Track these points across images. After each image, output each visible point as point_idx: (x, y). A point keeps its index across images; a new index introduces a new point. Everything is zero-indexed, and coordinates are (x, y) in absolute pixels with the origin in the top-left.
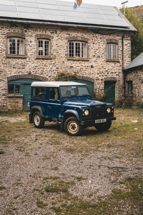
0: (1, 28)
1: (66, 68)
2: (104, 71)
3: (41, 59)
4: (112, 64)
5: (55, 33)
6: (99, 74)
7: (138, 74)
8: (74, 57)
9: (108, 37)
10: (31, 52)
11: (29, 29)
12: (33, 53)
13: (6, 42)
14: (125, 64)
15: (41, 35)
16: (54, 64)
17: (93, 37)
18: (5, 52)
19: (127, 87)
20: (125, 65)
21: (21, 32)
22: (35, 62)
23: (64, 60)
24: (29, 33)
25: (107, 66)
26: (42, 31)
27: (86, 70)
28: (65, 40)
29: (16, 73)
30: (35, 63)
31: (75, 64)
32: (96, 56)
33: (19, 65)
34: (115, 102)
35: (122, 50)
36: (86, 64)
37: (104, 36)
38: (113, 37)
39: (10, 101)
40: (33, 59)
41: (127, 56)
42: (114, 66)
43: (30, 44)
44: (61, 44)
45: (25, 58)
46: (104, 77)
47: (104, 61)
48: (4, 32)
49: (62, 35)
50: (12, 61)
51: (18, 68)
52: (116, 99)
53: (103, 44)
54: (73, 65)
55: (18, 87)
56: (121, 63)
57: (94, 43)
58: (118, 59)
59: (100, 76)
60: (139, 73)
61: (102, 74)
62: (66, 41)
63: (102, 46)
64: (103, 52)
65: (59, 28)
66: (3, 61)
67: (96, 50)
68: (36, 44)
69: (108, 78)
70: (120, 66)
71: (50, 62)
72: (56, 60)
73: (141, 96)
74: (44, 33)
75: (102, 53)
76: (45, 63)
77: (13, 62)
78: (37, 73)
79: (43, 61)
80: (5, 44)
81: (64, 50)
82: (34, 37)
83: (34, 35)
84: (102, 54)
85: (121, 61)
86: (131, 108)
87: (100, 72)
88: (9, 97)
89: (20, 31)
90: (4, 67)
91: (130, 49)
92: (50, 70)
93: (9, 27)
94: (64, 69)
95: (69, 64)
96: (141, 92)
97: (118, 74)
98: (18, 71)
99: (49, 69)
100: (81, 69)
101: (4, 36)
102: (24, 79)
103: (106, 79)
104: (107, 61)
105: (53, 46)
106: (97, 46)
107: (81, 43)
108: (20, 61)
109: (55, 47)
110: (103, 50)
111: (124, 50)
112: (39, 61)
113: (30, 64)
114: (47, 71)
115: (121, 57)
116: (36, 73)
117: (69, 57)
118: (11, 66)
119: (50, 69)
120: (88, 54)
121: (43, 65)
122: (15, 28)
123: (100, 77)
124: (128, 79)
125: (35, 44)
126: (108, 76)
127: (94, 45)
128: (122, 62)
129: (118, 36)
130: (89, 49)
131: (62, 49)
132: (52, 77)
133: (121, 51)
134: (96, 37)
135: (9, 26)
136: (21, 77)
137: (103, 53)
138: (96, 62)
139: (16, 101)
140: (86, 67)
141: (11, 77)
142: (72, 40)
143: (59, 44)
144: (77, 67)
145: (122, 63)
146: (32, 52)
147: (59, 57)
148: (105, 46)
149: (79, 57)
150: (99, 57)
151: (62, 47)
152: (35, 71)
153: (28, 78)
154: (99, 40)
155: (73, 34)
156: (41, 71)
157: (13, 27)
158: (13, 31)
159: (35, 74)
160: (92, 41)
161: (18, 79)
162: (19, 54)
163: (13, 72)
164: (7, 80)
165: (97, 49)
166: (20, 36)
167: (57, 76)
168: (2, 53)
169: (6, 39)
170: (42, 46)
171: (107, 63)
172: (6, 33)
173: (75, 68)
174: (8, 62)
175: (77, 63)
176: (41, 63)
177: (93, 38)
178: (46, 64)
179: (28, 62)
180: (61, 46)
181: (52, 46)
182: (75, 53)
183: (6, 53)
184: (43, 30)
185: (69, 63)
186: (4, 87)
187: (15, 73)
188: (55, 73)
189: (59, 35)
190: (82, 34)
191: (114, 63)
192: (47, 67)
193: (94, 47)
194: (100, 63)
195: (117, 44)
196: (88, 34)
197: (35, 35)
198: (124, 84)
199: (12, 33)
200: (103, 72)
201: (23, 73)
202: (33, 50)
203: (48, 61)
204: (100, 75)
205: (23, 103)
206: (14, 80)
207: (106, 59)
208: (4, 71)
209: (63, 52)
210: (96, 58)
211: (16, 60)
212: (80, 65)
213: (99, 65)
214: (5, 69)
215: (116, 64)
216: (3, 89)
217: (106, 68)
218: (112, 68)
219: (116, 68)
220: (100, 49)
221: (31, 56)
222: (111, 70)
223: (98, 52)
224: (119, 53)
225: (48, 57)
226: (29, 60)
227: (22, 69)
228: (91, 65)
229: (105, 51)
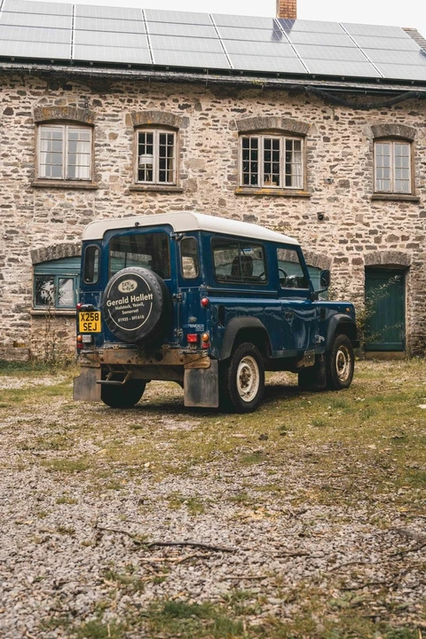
0: (17, 95)
2: (363, 233)
3: (147, 191)
4: (394, 209)
5: (193, 107)
6: (345, 242)
8: (259, 185)
9: (378, 117)
10: (115, 168)
11: (107, 95)
12: (119, 174)
13: (30, 138)
15: (146, 114)
16: (188, 208)
17: (325, 118)
18: (28, 169)
21: (80, 105)
22: (124, 202)
23: (222, 196)
24: (107, 109)
25: (375, 217)
26: (149, 101)
27: (299, 229)
28: (228, 130)
29: (62, 238)
30: (127, 205)
31: (261, 207)
32: (336, 181)
33: (73, 213)
34: (404, 341)
36: (302, 208)
37: (364, 114)
38: (394, 119)
39: (41, 330)
40: (120, 194)
42: (399, 214)
43: (109, 145)
44: (214, 143)
45: (94, 190)
46: (366, 252)
47: (364, 198)
48: (26, 108)
49: (219, 115)
50: (51, 200)
51: (69, 222)
52: (407, 328)
53: (361, 140)
54: (256, 212)
56: (425, 205)
57: (326, 139)
58: (414, 193)
59: (352, 248)
61: (357, 242)
62: (233, 133)
63: (356, 147)
64: (361, 168)
65: (207, 90)
66: (21, 197)
67: (336, 163)
68: (131, 142)
69: (378, 255)
70: (423, 214)
71: (177, 200)
72: (197, 196)
74: (159, 108)
75: (357, 171)
76: (158, 205)
77: (53, 201)
79: (151, 198)
80: (28, 144)
81: (225, 163)
82: (124, 121)
83: (123, 115)
84: (357, 174)
85: (423, 197)
87: (349, 235)
88: (36, 317)
89: (77, 101)
90: (24, 218)
93: (42, 91)
97: (416, 242)
98: (70, 231)
100: (280, 225)
101: (27, 118)
103: (373, 260)
104: (373, 200)
105: (189, 149)
106: (338, 150)
107: (283, 140)
108: (75, 199)
109: (192, 154)
110: (361, 162)
112: (138, 197)
113: (108, 209)
117: (241, 185)
118: (46, 216)
120: (307, 174)
121: (154, 211)
122: (62, 94)
123: (351, 252)
125: (126, 142)
126: (379, 250)
127: (329, 146)
129: (412, 114)
130: (312, 157)
131: (219, 160)
133: (424, 166)
134: (336, 118)
135: (43, 88)
136: (79, 250)
137: (361, 171)
138: (336, 203)
139: (61, 329)
140: (302, 220)
141: (46, 249)
142: (253, 128)
143: (208, 144)
144: (269, 220)
146: (117, 171)
147: (207, 186)
148: (366, 149)
149: (278, 184)
150: (345, 184)
151: (218, 152)
154: (344, 127)
155: (257, 110)
157: (57, 90)
158: (56, 102)
160: (323, 131)
161: (67, 258)
163: (51, 235)
164: (31, 260)
165: (340, 157)
166: (77, 118)
168: (18, 172)
169: (33, 128)
170: (150, 151)
171: (376, 205)
172: (31, 111)
173: (261, 221)
174: (35, 202)
175: (268, 206)
176: (147, 204)
177: (325, 121)
178: (162, 207)
179: (104, 202)
180: (213, 150)
181: (185, 150)
182: (263, 174)
183: (32, 174)
184: (153, 98)
185: (242, 206)
186: (22, 285)
187: (57, 238)
189: (207, 115)
190: (288, 111)
191: (399, 204)
193: (328, 152)
194: (351, 206)
195: (410, 141)
196: (307, 109)
197: (127, 115)
199: (51, 108)
200: (359, 236)
202: (121, 164)
203: (168, 197)
204: (349, 244)
206: (54, 261)
207: (370, 193)
208: (23, 232)
209: (221, 169)
210: (336, 187)
211: (63, 197)
212: (279, 210)
213: (346, 211)
214: (27, 226)
215: (408, 207)
216: (17, 289)
217: (370, 221)
218: (393, 224)
219: (406, 221)
220: (349, 157)
221: (112, 183)
222: (388, 228)
223: (341, 170)
224: (417, 172)
225: (170, 187)
226: (106, 196)
227: (81, 223)
228: (318, 213)
229: (366, 165)
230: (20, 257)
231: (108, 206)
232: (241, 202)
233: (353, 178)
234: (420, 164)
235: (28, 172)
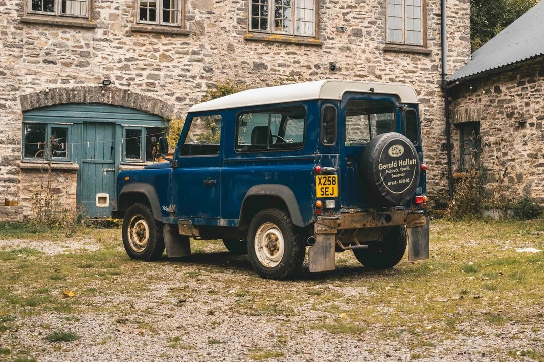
1: (240, 71)
3: (150, 32)
4: (405, 62)
7: (503, 97)
8: (269, 30)
10: (115, 5)
12: (120, 12)
14: (451, 63)
16: (194, 53)
18: (17, 1)
19: (456, 144)
20: (452, 68)
22: (125, 44)
23: (231, 41)
25: (387, 69)
29: (55, 82)
30: (127, 47)
31: (271, 55)
32: (349, 29)
33: (68, 54)
35: (439, 12)
36: (313, 57)
39: (31, 186)
40: (120, 34)
41: (458, 35)
42: (410, 67)
45: (91, 28)
47: (377, 48)
50: (43, 38)
51: (63, 64)
54: (266, 59)
55: (61, 133)
56: (437, 58)
58: (425, 46)
60: (507, 91)
64: (374, 16)
66: (9, 34)
67: (349, 10)
70: (434, 68)
71: (183, 44)
72: (204, 39)
73: (513, 175)
75: (369, 20)
76: (162, 48)
77: (46, 39)
78: (132, 83)
79: (155, 40)
81: (234, 5)
84: (369, 23)
85: (435, 50)
86: (478, 219)
88: (26, 171)
90: (12, 59)
91: (469, 11)
92: (180, 76)
94: (232, 73)
95: (251, 54)
96: (513, 160)
97: (427, 97)
98: (64, 75)
99: (177, 72)
100: (292, 74)
102: (84, 103)
104: (386, 51)
108: (71, 38)
110: (374, 10)
111: (447, 12)
112: (141, 39)
113: (108, 50)
114: (170, 77)
115: (438, 37)
116: (129, 85)
117: (250, 29)
118: (38, 56)
119: (183, 70)
120: (319, 20)
121: (157, 55)
124: (464, 116)
128: (440, 56)
130: (325, 2)
132: (187, 101)
133: (436, 17)
136: (74, 96)
137: (374, 20)
138: (348, 53)
139: (54, 185)
140: (314, 70)
141: (38, 94)
144: (281, 69)
145: (442, 60)
146: (117, 8)
147: (215, 29)
150: (357, 33)
152: (127, 77)
153: (101, 100)
156: (149, 77)
159: (126, 88)
161: (61, 104)
162: (68, 12)
163: (43, 79)
164: (21, 108)
165: (353, 4)
167: (206, 96)
168: (5, 4)
171: (388, 56)
173: (272, 70)
174: (25, 40)
175: (279, 54)
176: (150, 47)
178: (167, 51)
179: (103, 43)
182: (273, 18)
183: (21, 8)
185: (252, 52)
186: (10, 134)
187: (50, 82)
188: (198, 86)
191: (411, 56)
192: (169, 64)
194: (364, 56)
198: (447, 133)
201: (83, 83)
202: (121, 0)
203: (173, 40)
205: (79, 195)
206: (46, 108)
207: (382, 43)
208: (11, 74)
209: (230, 11)
210: (349, 36)
211: (56, 35)
212: (290, 59)
213: (359, 62)
214: (16, 66)
215: (419, 60)
216: (4, 139)
217: (382, 73)
218: (405, 77)
219: (417, 74)
220: (362, 4)
221: (112, 22)
222: (400, 81)
223: (354, 18)
224: (429, 23)
225: (175, 29)
226: (106, 37)
227: (77, 66)
228: (331, 63)
229: (379, 13)
230: (8, 103)
231: (107, 48)
232: (251, 49)
233: (366, 27)
234: (432, 15)
235: (17, 5)
